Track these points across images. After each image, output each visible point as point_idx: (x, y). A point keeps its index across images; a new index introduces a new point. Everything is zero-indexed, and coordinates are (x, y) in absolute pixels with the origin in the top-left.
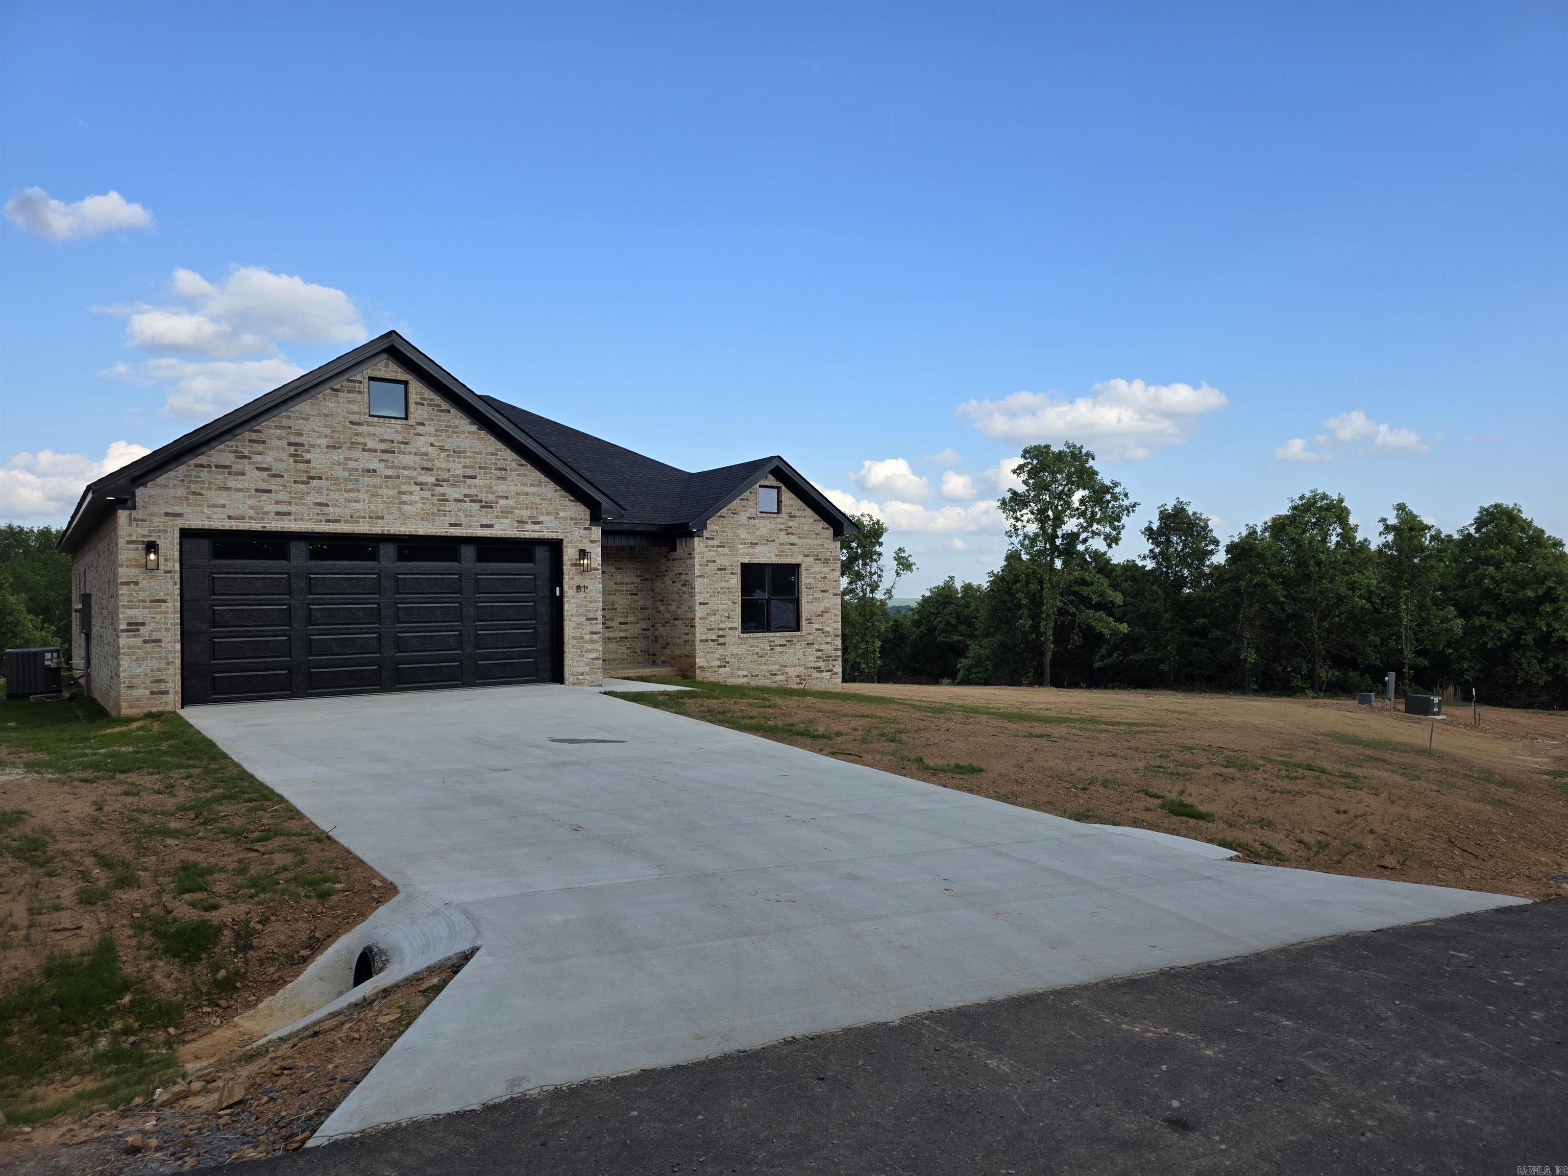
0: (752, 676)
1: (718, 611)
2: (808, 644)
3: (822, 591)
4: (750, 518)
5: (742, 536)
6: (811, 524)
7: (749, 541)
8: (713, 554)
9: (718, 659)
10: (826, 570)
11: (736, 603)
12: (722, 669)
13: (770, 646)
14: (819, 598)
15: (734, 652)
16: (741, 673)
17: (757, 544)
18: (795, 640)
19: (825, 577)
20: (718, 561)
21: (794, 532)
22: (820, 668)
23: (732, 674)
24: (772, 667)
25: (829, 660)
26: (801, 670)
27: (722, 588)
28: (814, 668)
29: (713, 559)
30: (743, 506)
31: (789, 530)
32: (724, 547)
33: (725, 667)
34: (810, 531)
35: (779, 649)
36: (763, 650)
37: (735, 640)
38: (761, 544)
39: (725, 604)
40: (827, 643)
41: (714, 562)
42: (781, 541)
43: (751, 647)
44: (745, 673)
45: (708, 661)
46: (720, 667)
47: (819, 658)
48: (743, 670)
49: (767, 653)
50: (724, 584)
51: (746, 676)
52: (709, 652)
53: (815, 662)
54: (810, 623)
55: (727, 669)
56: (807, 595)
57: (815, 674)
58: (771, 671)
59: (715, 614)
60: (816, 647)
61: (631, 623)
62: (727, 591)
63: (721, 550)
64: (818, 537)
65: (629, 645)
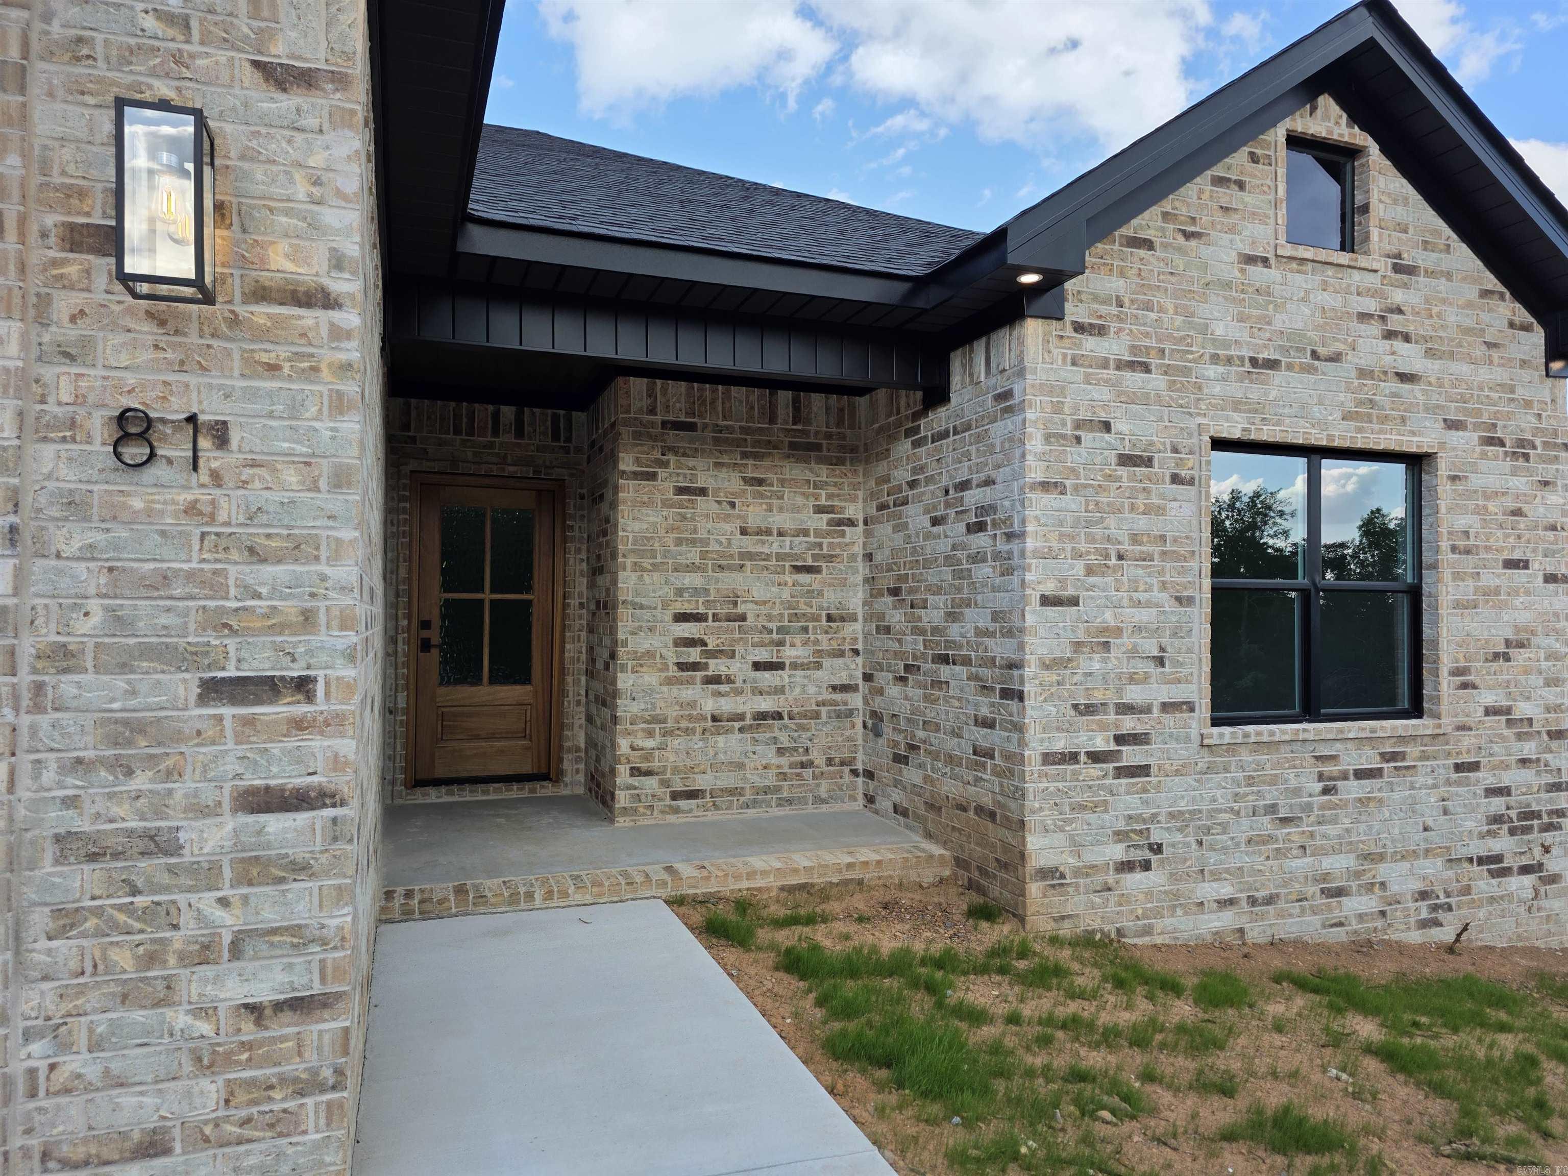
0: (1253, 901)
1: (1118, 632)
2: (1458, 768)
3: (1510, 564)
4: (1250, 260)
5: (1219, 330)
6: (1469, 305)
7: (1246, 353)
8: (1103, 394)
9: (1120, 836)
10: (1519, 483)
11: (1190, 601)
12: (1137, 878)
13: (1321, 777)
14: (1497, 591)
15: (1182, 806)
16: (1210, 891)
17: (1272, 364)
18: (1412, 750)
19: (1517, 512)
20: (1119, 426)
21: (1411, 329)
22: (1498, 858)
23: (1177, 895)
24: (1329, 863)
25: (1527, 830)
26: (1432, 868)
27: (1135, 539)
28: (1481, 861)
29: (1103, 416)
30: (1225, 209)
31: (1395, 322)
32: (1146, 368)
33: (1146, 866)
34: (1467, 331)
35: (1352, 789)
36: (1297, 792)
37: (1186, 752)
38: (1290, 367)
39: (1149, 604)
40: (1524, 762)
41: (1107, 426)
42: (1363, 363)
43: (1250, 781)
44: (1226, 890)
45: (1076, 846)
46: (1126, 866)
47: (1497, 819)
48: (1216, 877)
49: (1308, 808)
50: (1142, 523)
51: (1231, 902)
52: (1082, 807)
53: (1482, 836)
54: (1465, 686)
55: (1155, 878)
56: (1457, 576)
57: (1484, 885)
58: (1325, 877)
59: (1106, 645)
60: (1486, 778)
61: (795, 666)
62: (1156, 549)
63: (1133, 379)
64: (1495, 355)
65: (784, 740)
